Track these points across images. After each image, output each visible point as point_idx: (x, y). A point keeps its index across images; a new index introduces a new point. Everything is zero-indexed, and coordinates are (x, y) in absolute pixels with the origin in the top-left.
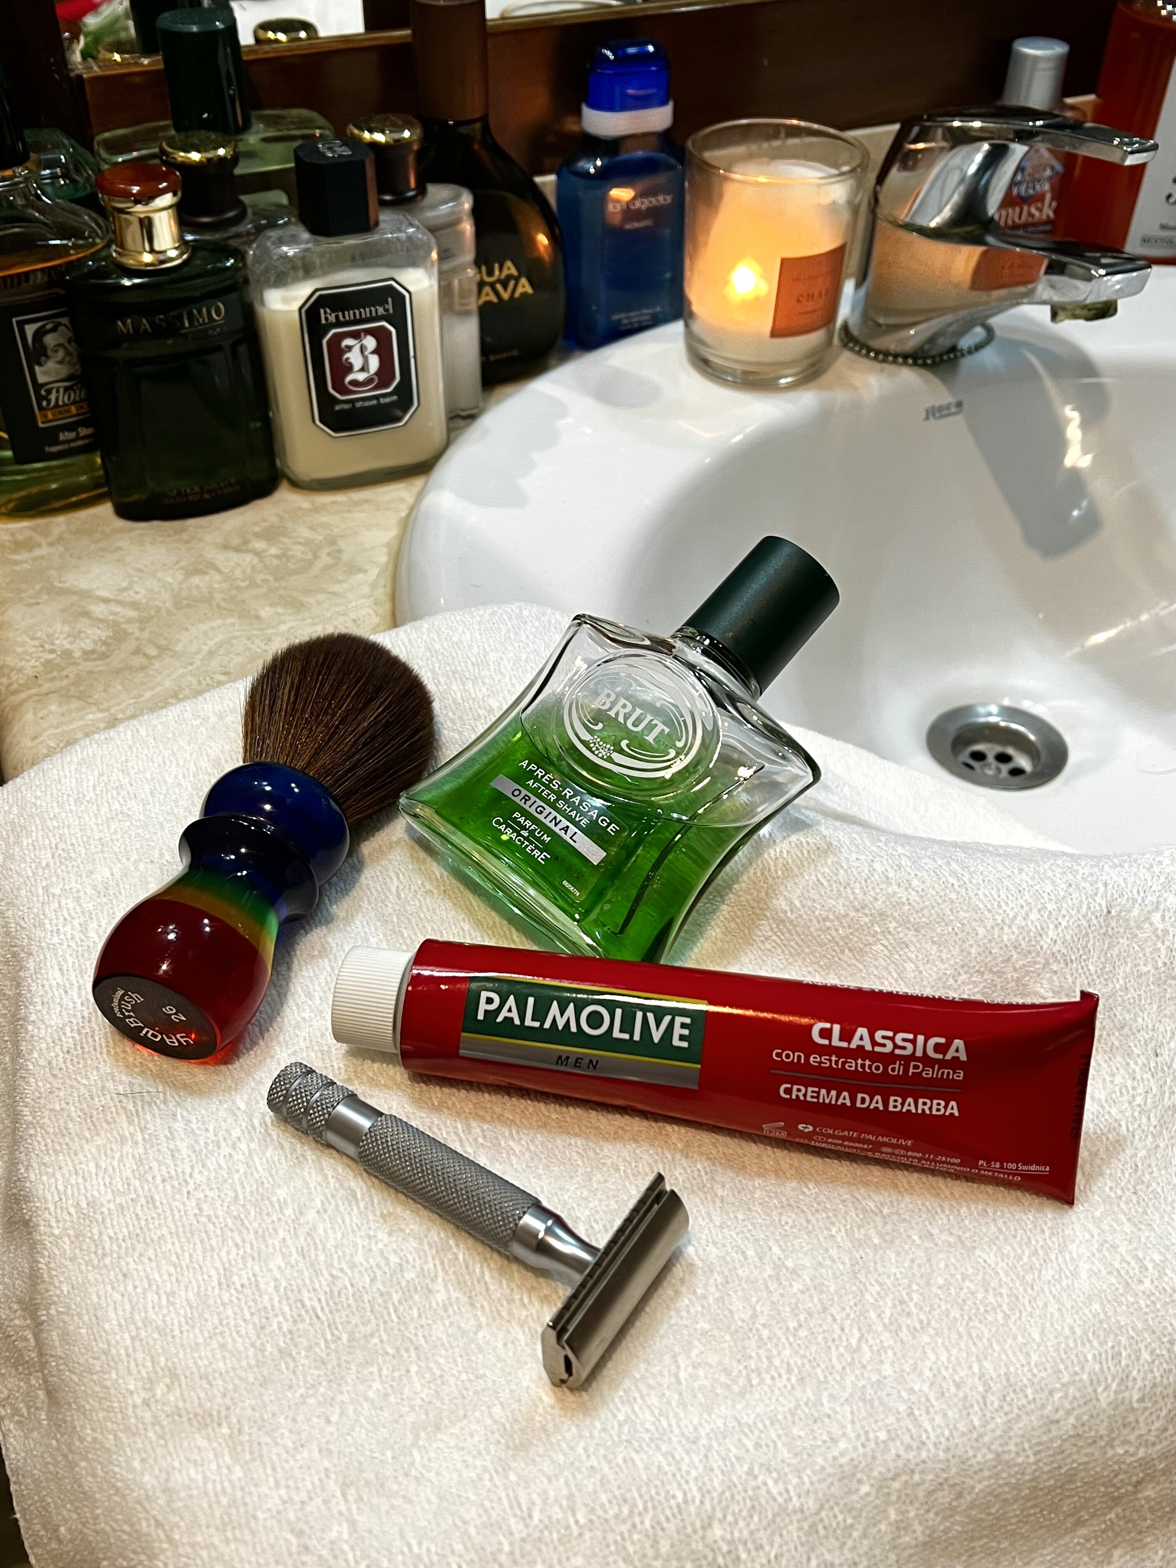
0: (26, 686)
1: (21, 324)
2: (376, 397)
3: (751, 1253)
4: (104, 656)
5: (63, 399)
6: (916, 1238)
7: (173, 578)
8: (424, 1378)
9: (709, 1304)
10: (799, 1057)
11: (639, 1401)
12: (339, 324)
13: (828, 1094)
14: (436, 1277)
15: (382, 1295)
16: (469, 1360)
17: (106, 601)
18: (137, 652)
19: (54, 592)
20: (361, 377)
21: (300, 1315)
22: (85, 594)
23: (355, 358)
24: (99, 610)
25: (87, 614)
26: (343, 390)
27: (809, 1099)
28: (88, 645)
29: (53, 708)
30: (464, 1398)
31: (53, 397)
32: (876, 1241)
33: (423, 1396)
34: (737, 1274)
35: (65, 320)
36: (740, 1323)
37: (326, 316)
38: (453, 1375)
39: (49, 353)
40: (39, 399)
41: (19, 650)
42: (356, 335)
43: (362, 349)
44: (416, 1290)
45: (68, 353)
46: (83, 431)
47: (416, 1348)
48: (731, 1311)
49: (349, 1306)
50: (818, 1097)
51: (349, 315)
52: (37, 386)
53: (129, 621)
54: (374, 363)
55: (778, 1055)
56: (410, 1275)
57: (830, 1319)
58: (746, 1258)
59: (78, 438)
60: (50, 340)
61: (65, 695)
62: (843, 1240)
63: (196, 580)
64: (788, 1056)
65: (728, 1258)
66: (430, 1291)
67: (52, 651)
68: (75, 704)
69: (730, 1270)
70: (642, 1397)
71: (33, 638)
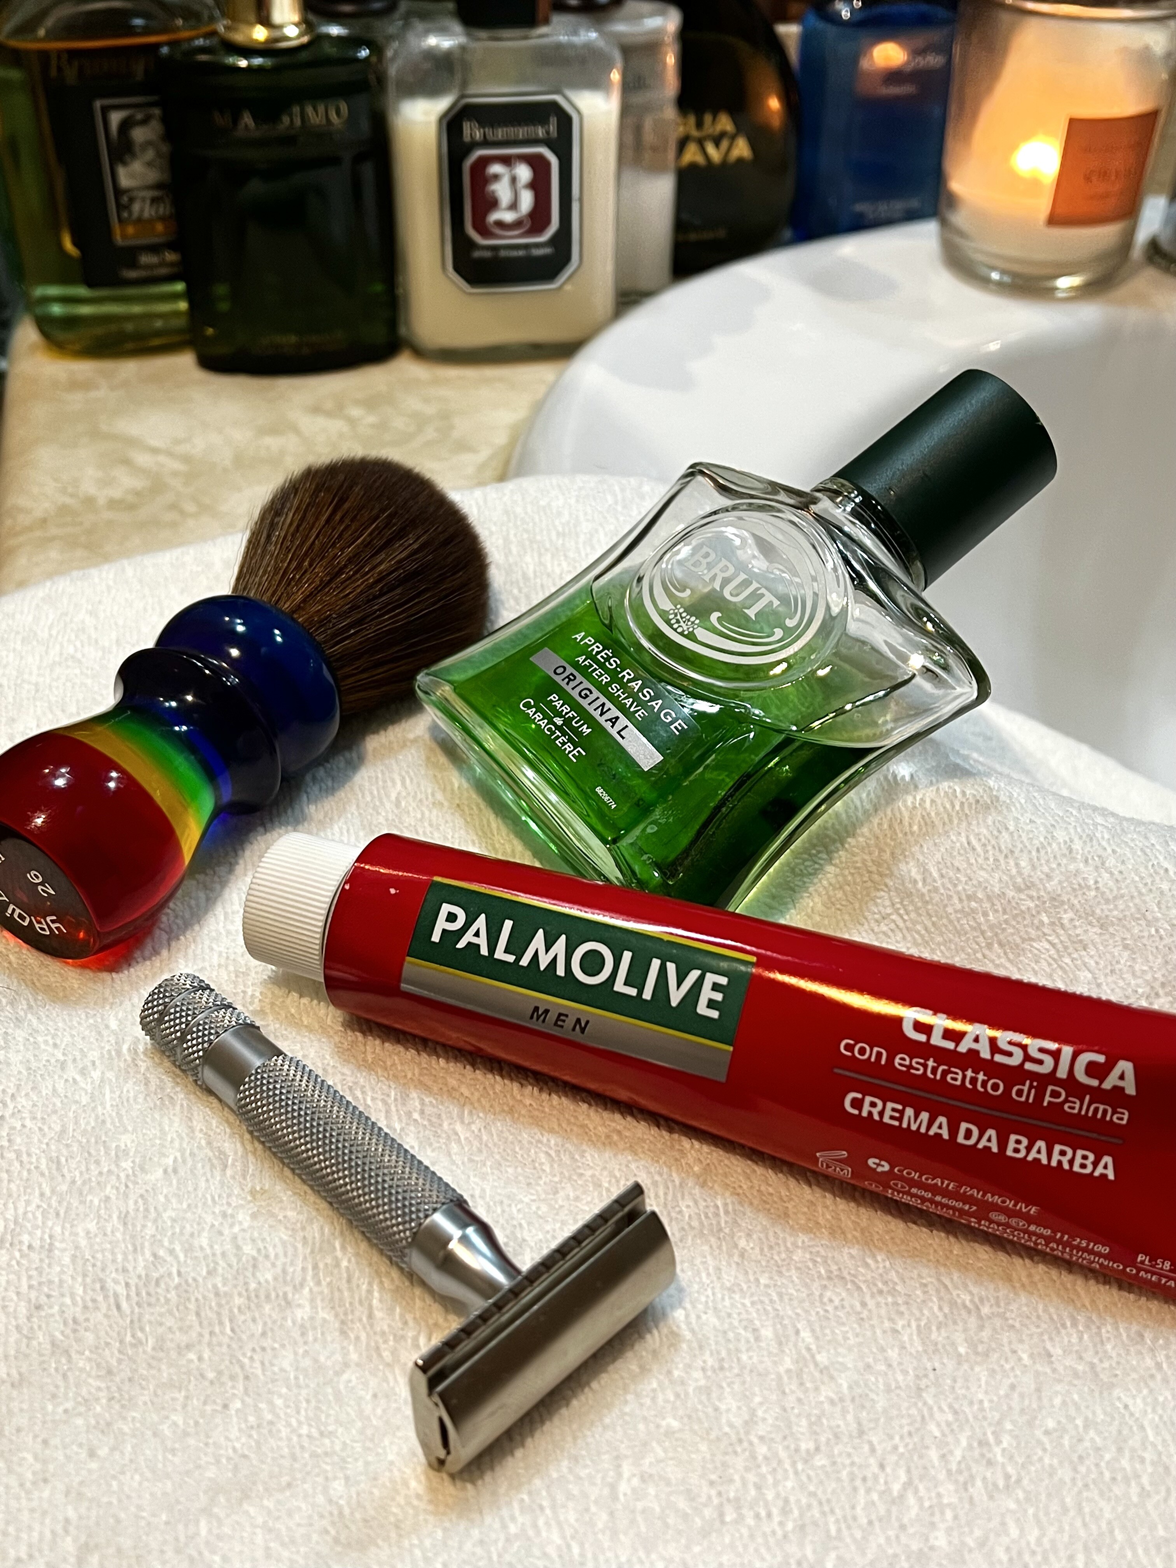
0: (29, 529)
1: (105, 110)
2: (526, 246)
3: (767, 1333)
4: (132, 507)
5: (148, 212)
6: (1025, 1356)
7: (240, 436)
8: (246, 1421)
9: (687, 1394)
10: (879, 1055)
11: (548, 1511)
12: (486, 143)
13: (916, 1116)
14: (302, 1285)
15: (217, 1294)
16: (317, 1408)
17: (155, 451)
18: (173, 507)
19: (95, 434)
20: (509, 217)
21: (94, 1301)
22: (133, 442)
23: (502, 190)
24: (143, 459)
25: (127, 462)
26: (484, 231)
27: (886, 1119)
28: (116, 493)
29: (54, 554)
30: (294, 1458)
31: (136, 207)
32: (962, 1350)
33: (238, 1445)
34: (739, 1359)
35: (157, 111)
36: (727, 1429)
37: (471, 131)
38: (289, 1425)
39: (137, 149)
40: (120, 207)
41: (35, 490)
42: (507, 161)
43: (514, 180)
44: (268, 1297)
45: (159, 154)
46: (170, 257)
47: (247, 1378)
48: (716, 1409)
49: (167, 1301)
50: (900, 1119)
51: (501, 133)
52: (118, 192)
53: (175, 474)
54: (527, 200)
55: (848, 1047)
56: (267, 1275)
57: (866, 1448)
58: (757, 1339)
59: (163, 264)
60: (139, 134)
61: (71, 543)
62: (911, 1339)
63: (269, 441)
64: (862, 1051)
65: (731, 1335)
66: (288, 1303)
67: (72, 496)
68: (79, 553)
69: (729, 1351)
70: (553, 1507)
71: (55, 480)
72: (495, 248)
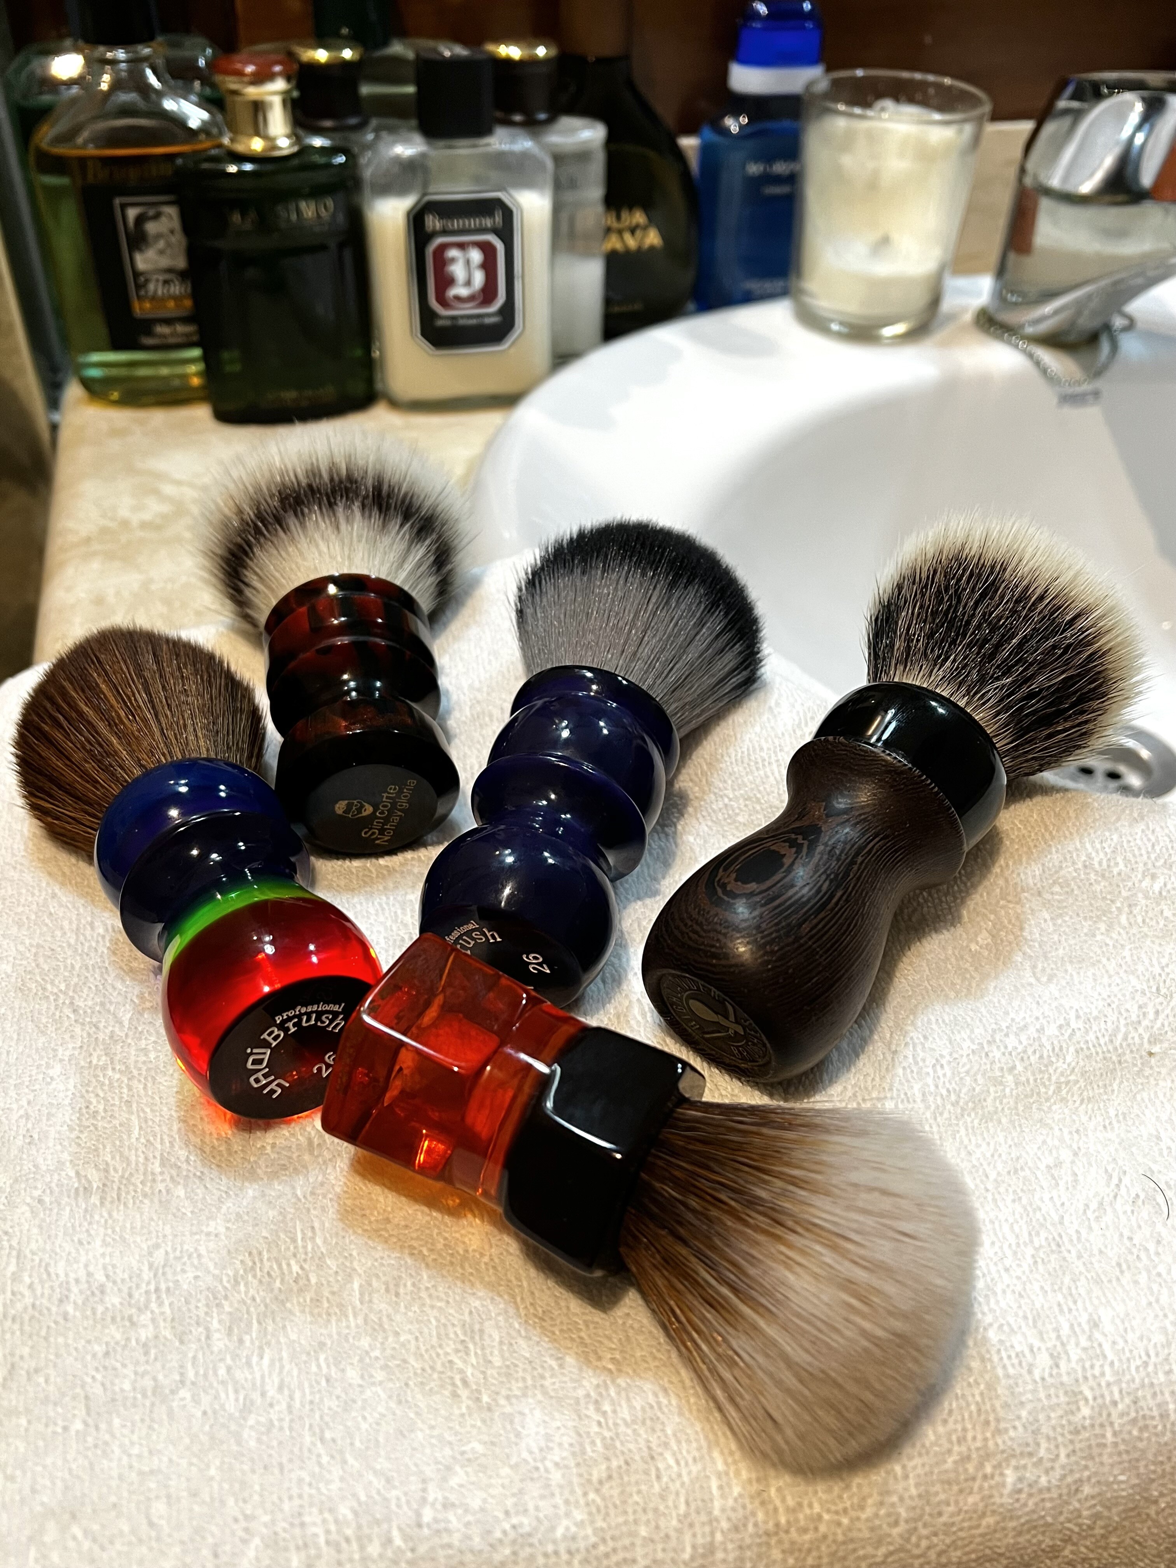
0: (77, 546)
2: (479, 316)
4: (159, 528)
12: (445, 232)
17: (179, 483)
19: (131, 471)
20: (463, 292)
22: (161, 476)
23: (458, 271)
24: (168, 489)
25: (156, 492)
26: (445, 304)
28: (147, 516)
29: (95, 565)
37: (432, 222)
39: (151, 241)
41: (81, 516)
42: (461, 246)
43: (468, 262)
51: (457, 224)
54: (479, 278)
60: (152, 227)
61: (110, 556)
67: (111, 519)
68: (117, 563)
71: (97, 507)
72: (454, 318)
